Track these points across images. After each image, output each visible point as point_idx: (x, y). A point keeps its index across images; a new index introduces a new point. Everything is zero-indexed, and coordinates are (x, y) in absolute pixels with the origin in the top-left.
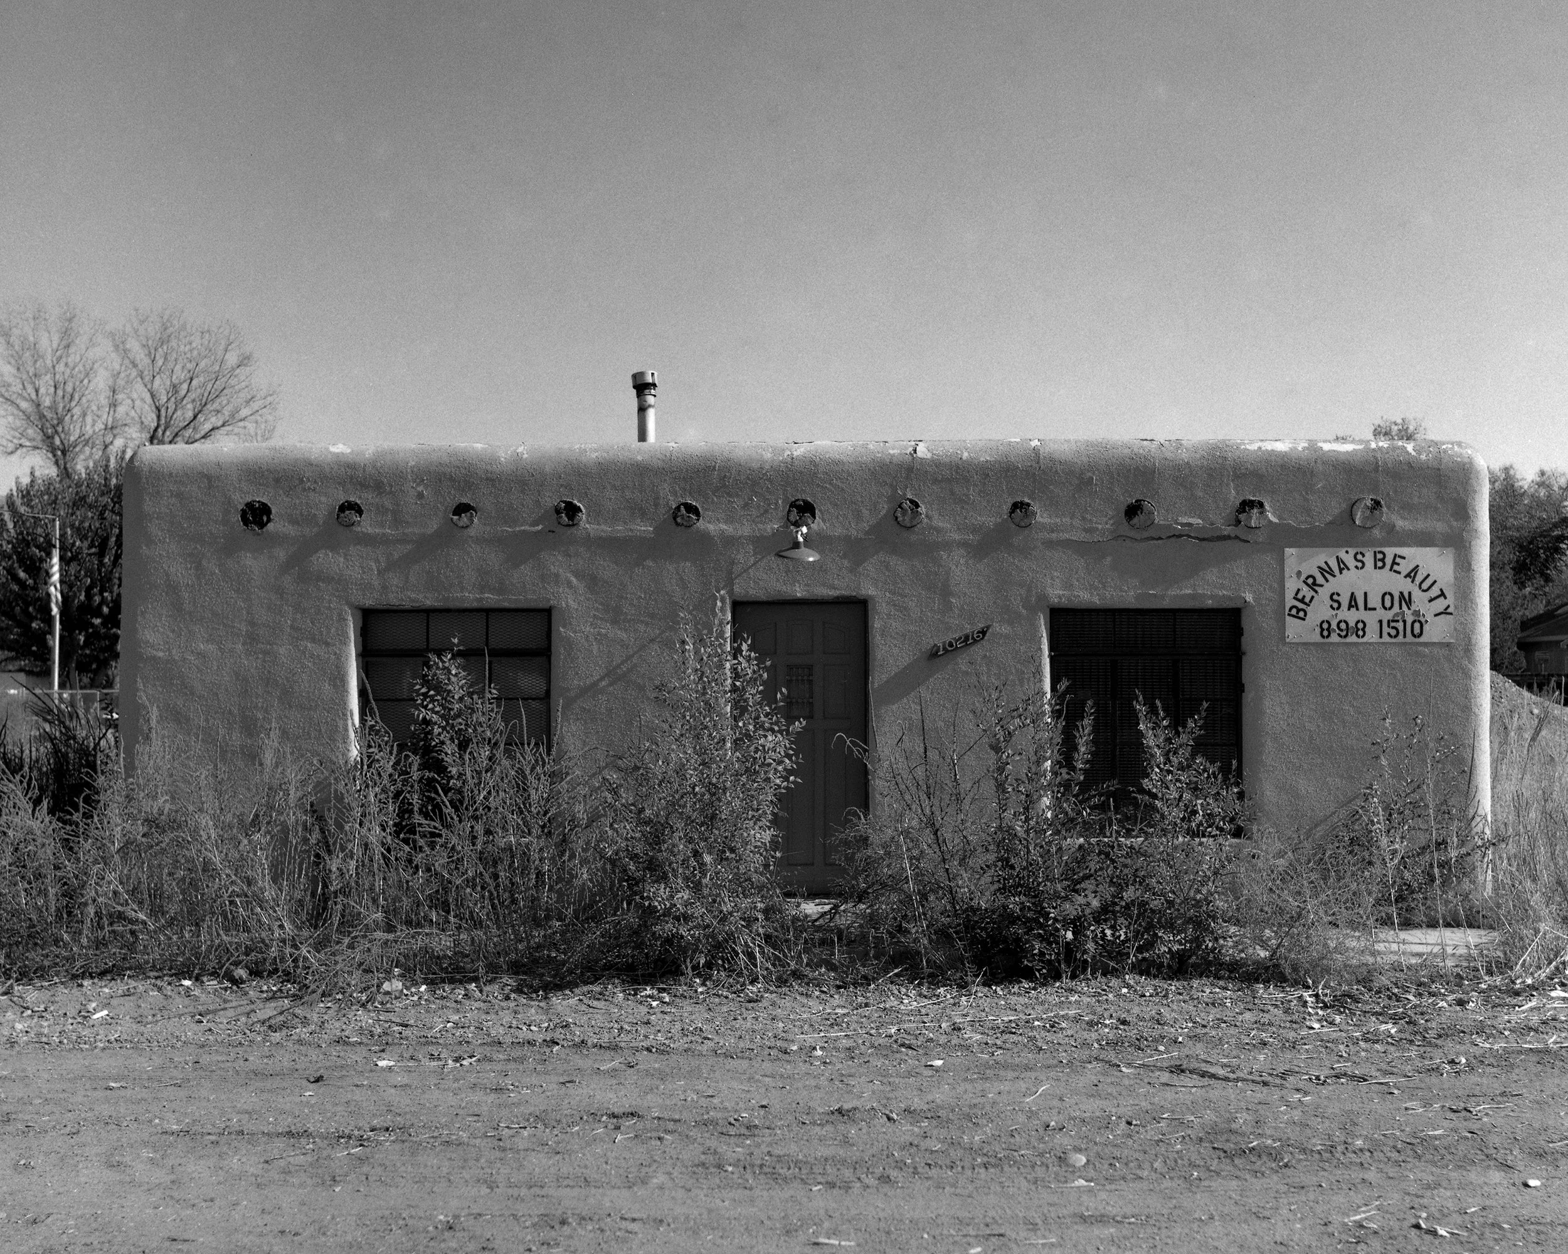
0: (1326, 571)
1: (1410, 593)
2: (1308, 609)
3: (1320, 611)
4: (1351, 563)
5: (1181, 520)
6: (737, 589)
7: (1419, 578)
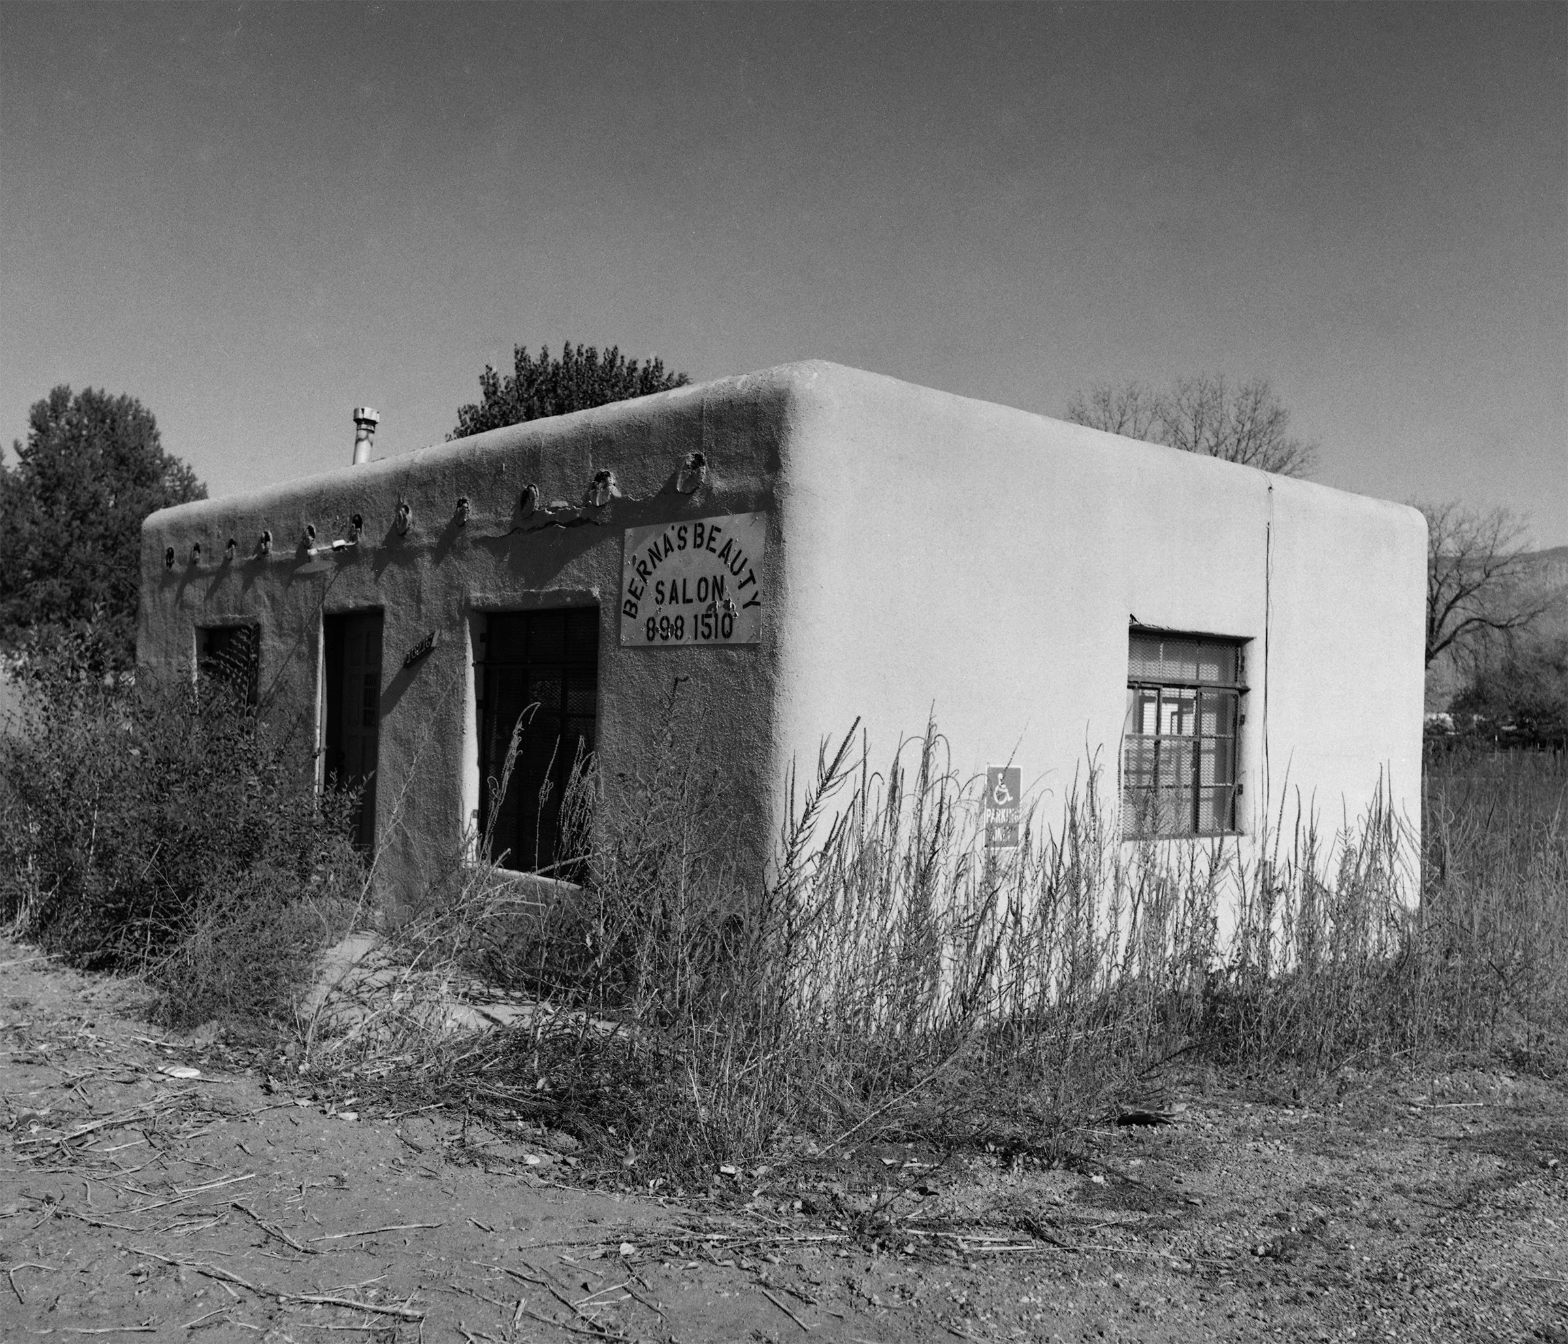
0: (655, 555)
1: (722, 577)
2: (640, 604)
3: (648, 608)
4: (675, 542)
5: (554, 504)
6: (326, 604)
7: (732, 556)
